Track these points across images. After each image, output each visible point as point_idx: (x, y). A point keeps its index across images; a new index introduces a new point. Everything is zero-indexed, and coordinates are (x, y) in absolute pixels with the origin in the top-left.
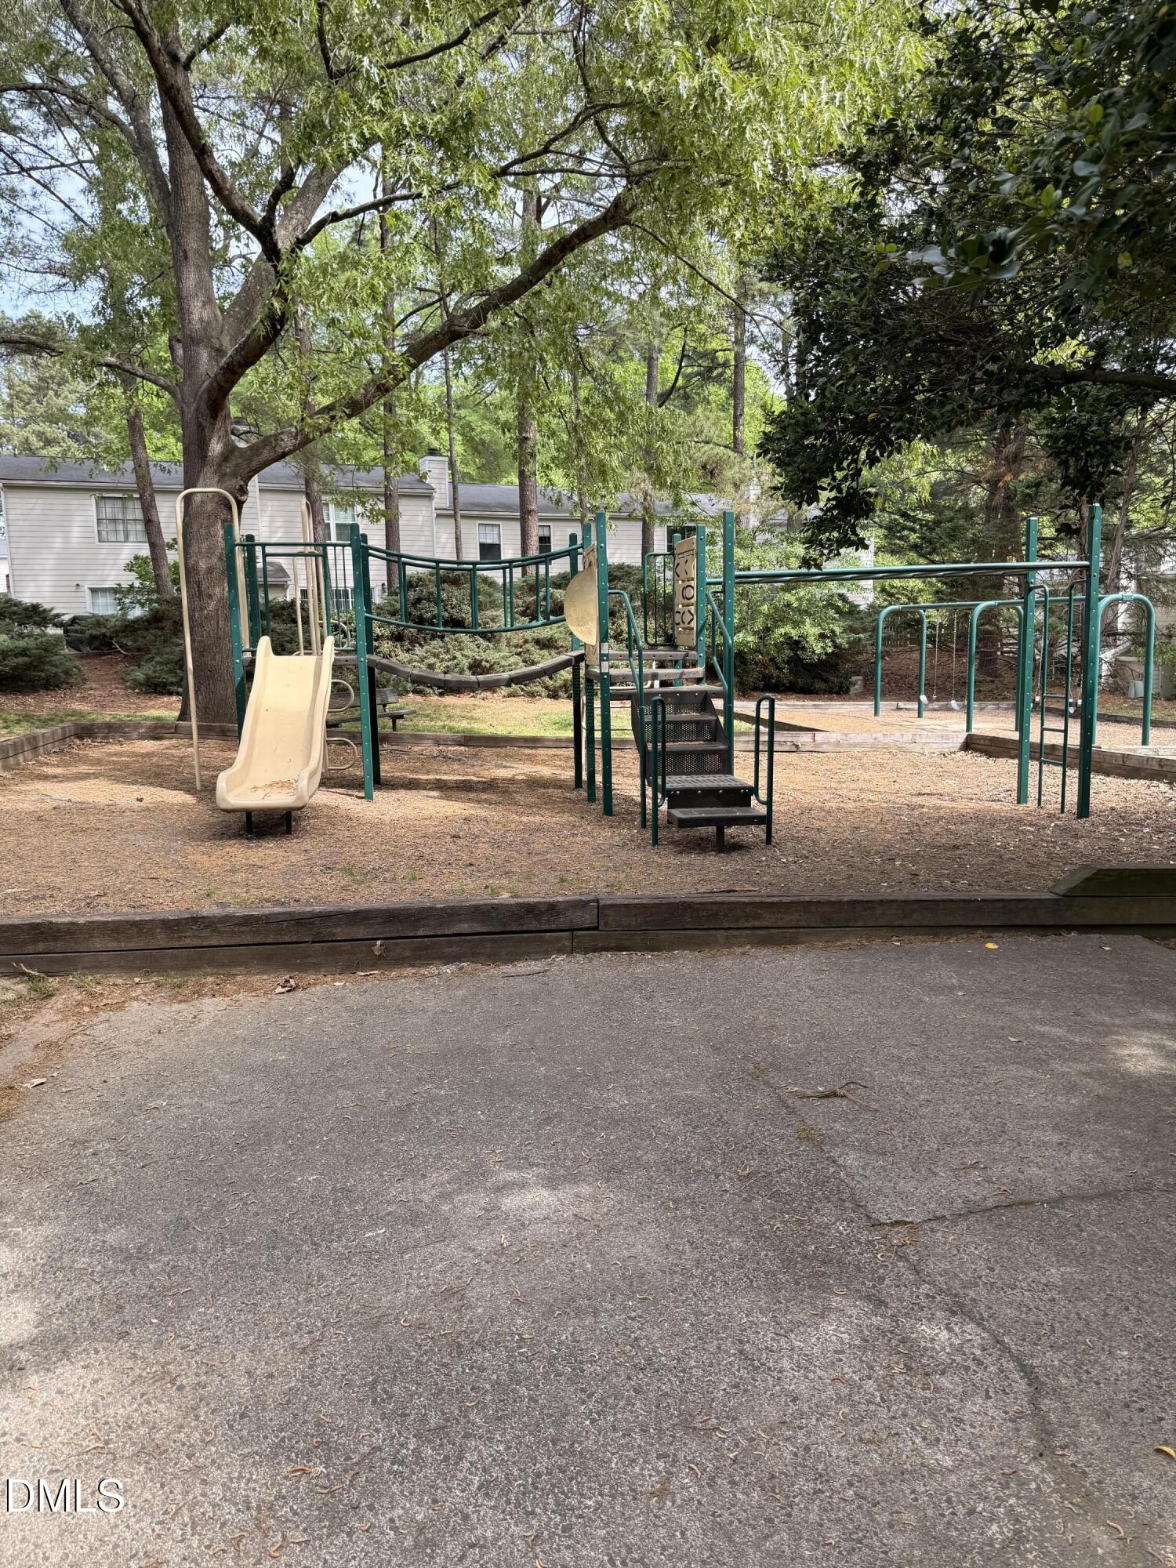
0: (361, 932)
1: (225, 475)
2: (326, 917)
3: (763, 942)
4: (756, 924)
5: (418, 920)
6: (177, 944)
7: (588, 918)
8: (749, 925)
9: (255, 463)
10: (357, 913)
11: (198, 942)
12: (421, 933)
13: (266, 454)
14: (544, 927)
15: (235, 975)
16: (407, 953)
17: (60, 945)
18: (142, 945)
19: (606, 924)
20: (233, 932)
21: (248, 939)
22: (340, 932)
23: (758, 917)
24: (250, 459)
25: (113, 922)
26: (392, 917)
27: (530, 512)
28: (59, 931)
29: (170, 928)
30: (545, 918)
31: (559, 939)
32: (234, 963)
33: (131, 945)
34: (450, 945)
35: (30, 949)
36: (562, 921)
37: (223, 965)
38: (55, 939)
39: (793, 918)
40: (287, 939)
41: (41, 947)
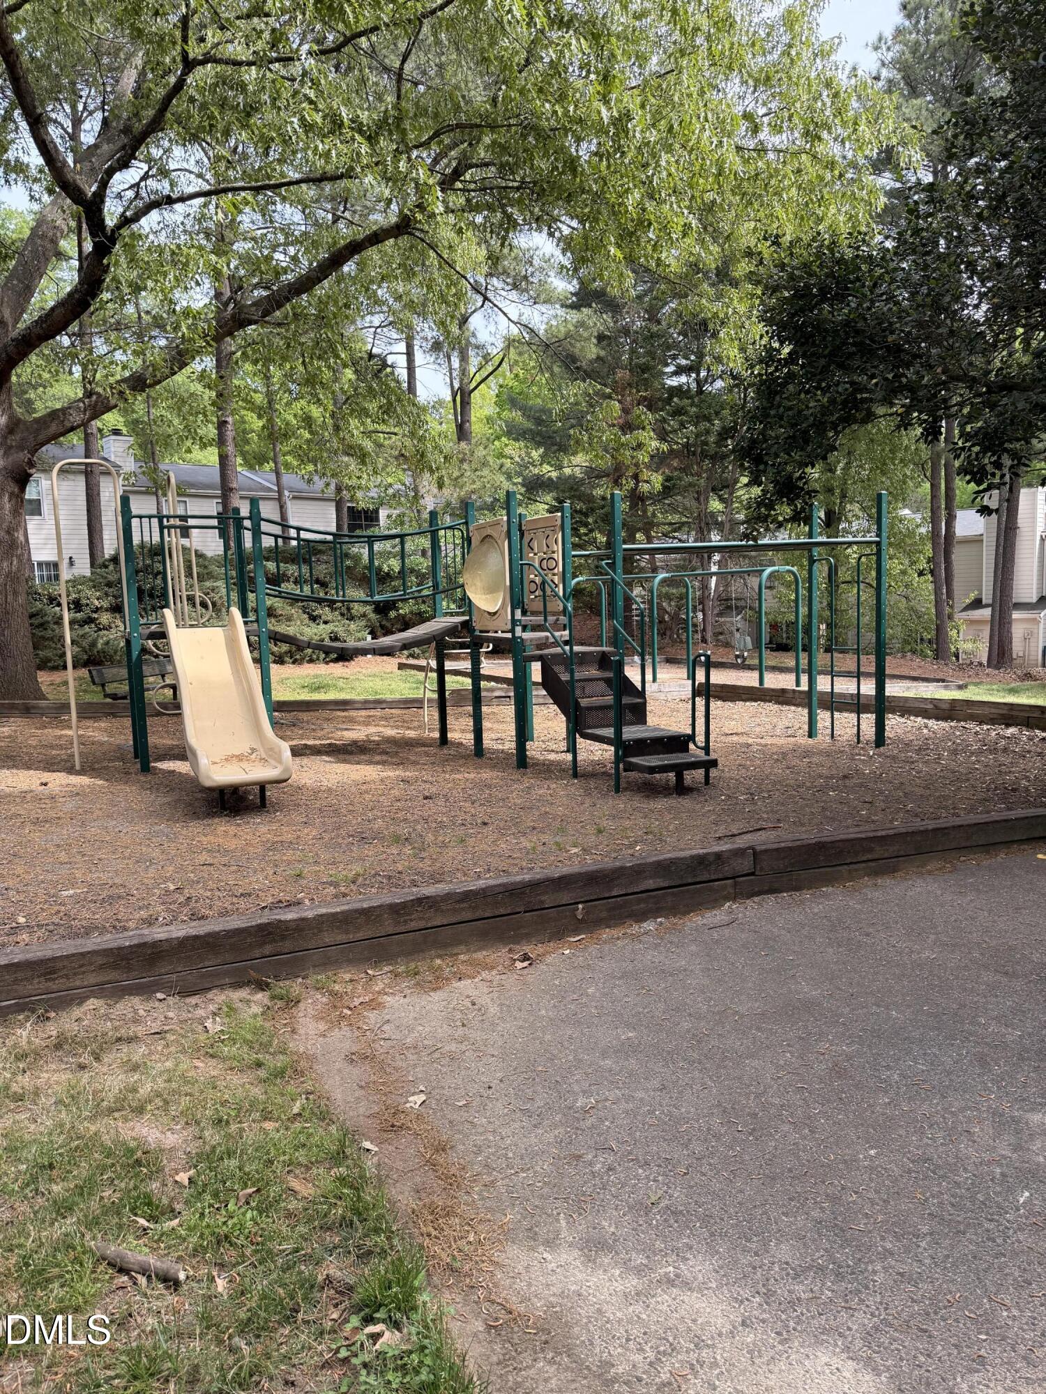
0: (565, 898)
1: (11, 447)
2: (534, 885)
3: (877, 873)
4: (870, 856)
5: (612, 880)
6: (403, 929)
7: (746, 864)
8: (864, 858)
9: (42, 437)
10: (561, 878)
11: (422, 924)
12: (614, 893)
13: (54, 428)
14: (713, 877)
15: (457, 954)
16: (604, 914)
17: (288, 945)
18: (370, 934)
19: (762, 869)
20: (455, 910)
21: (467, 915)
22: (548, 900)
23: (871, 850)
24: (37, 431)
25: (342, 912)
26: (592, 879)
27: (231, 490)
28: (287, 929)
29: (397, 912)
30: (713, 867)
31: (724, 888)
32: (457, 941)
33: (360, 935)
34: (639, 901)
35: (257, 953)
36: (727, 870)
37: (445, 946)
38: (283, 938)
39: (893, 849)
40: (502, 911)
41: (268, 949)
